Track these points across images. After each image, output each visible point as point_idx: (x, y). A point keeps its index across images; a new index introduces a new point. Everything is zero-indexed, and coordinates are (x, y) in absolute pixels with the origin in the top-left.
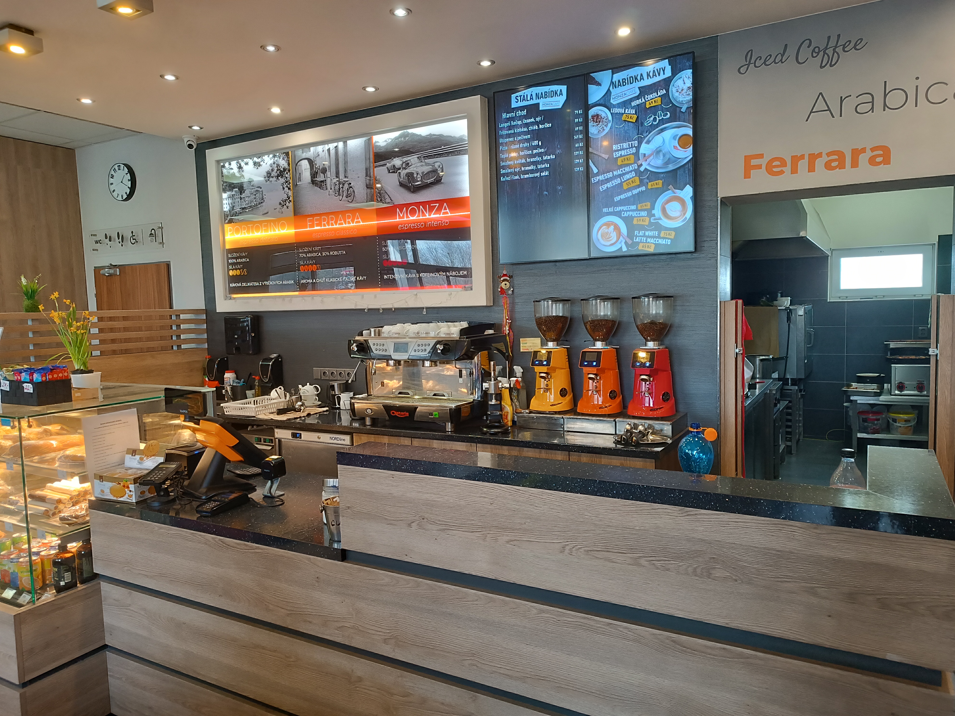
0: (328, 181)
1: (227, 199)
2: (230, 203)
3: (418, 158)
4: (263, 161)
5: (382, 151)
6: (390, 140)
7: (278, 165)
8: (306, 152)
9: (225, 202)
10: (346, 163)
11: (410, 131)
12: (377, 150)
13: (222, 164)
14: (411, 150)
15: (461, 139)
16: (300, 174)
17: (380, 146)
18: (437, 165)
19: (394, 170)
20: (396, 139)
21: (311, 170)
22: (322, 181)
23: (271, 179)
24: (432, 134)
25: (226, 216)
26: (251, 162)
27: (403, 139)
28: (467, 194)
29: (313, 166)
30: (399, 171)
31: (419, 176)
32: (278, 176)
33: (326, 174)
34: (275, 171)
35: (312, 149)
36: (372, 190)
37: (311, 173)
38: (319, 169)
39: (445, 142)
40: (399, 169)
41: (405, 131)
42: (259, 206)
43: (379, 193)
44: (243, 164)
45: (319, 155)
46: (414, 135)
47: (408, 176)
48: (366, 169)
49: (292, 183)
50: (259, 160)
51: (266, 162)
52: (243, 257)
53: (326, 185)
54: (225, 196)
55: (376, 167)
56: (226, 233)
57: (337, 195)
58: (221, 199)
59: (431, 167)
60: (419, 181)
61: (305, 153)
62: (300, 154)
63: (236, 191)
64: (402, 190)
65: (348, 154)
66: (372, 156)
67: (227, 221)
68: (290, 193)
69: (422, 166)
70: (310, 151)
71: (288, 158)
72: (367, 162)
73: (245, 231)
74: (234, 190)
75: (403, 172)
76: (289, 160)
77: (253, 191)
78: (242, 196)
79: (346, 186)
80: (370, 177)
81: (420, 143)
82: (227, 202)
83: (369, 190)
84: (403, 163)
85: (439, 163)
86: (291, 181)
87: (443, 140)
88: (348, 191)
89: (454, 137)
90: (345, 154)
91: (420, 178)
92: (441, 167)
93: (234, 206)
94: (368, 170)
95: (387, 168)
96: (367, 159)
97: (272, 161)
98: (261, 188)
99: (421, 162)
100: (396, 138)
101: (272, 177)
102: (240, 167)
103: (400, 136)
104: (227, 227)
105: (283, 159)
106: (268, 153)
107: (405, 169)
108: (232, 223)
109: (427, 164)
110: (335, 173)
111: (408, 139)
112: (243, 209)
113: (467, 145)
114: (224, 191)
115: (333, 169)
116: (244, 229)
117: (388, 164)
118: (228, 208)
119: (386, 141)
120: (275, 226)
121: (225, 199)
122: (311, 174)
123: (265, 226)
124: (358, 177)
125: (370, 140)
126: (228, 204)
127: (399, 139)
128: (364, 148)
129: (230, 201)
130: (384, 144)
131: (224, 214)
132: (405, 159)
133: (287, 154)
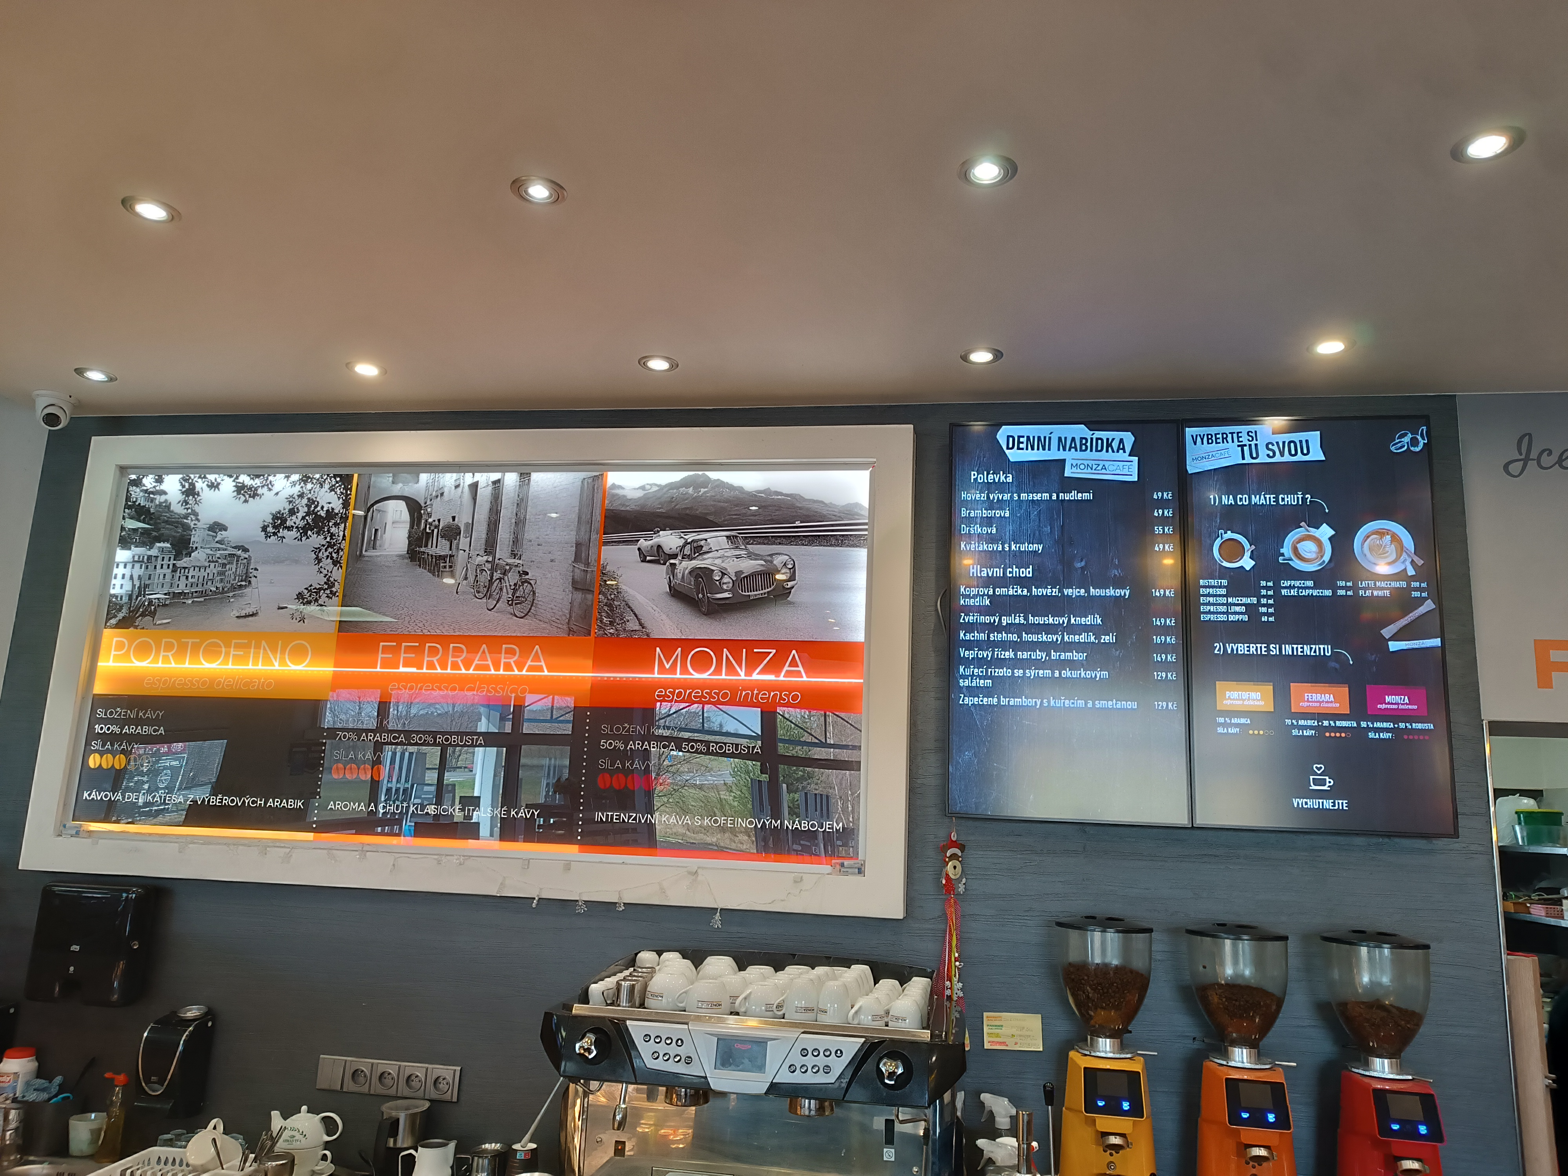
0: (461, 557)
1: (129, 566)
2: (136, 577)
3: (727, 537)
4: (269, 486)
5: (628, 508)
6: (655, 489)
7: (311, 502)
8: (405, 483)
9: (119, 571)
10: (520, 523)
11: (713, 475)
12: (616, 506)
13: (133, 477)
14: (711, 518)
15: (850, 511)
16: (376, 530)
17: (624, 496)
18: (778, 561)
19: (659, 556)
20: (672, 489)
21: (412, 527)
22: (443, 558)
23: (283, 532)
24: (773, 489)
25: (113, 606)
26: (228, 485)
27: (691, 490)
28: (859, 636)
29: (420, 516)
30: (672, 561)
31: (726, 579)
32: (304, 531)
33: (455, 542)
34: (300, 515)
35: (424, 477)
36: (589, 596)
37: (410, 532)
38: (437, 527)
39: (805, 513)
40: (674, 556)
41: (700, 473)
42: (231, 594)
43: (610, 606)
44: (200, 485)
45: (442, 494)
46: (721, 484)
47: (697, 576)
48: (578, 545)
49: (346, 550)
50: (257, 482)
51: (276, 489)
52: (149, 722)
53: (451, 567)
54: (123, 555)
55: (606, 543)
56: (102, 652)
57: (481, 595)
58: (109, 563)
59: (762, 562)
60: (726, 591)
61: (400, 485)
62: (384, 483)
63: (162, 550)
64: (676, 606)
65: (530, 503)
66: (598, 517)
67: (113, 621)
68: (338, 574)
69: (738, 557)
70: (418, 482)
71: (346, 489)
72: (583, 529)
73: (170, 654)
74: (158, 545)
75: (684, 566)
76: (347, 495)
77: (218, 555)
78: (179, 564)
79: (512, 578)
80: (588, 564)
81: (736, 505)
82: (127, 572)
83: (579, 596)
84: (686, 543)
85: (787, 557)
86: (345, 545)
87: (800, 508)
88: (515, 591)
89: (831, 505)
90: (521, 502)
91: (731, 585)
92: (790, 566)
93: (146, 586)
94: (583, 549)
95: (639, 549)
96: (584, 521)
97: (297, 489)
98: (246, 550)
99: (737, 547)
100: (672, 486)
101: (289, 528)
102: (190, 492)
103: (684, 483)
104: (111, 637)
105: (332, 489)
106: (288, 470)
107: (690, 558)
108: (131, 629)
109: (751, 556)
110: (483, 541)
111: (705, 492)
112: (176, 595)
113: (866, 527)
114: (125, 543)
115: (480, 531)
116: (169, 647)
117: (642, 540)
118: (128, 587)
119: (643, 488)
120: (274, 650)
121: (121, 566)
122: (409, 537)
123: (238, 646)
124: (552, 561)
125: (599, 479)
126: (128, 576)
127: (681, 490)
128: (578, 496)
129: (138, 571)
130: (639, 494)
131: (110, 602)
132: (690, 537)
133: (346, 480)
